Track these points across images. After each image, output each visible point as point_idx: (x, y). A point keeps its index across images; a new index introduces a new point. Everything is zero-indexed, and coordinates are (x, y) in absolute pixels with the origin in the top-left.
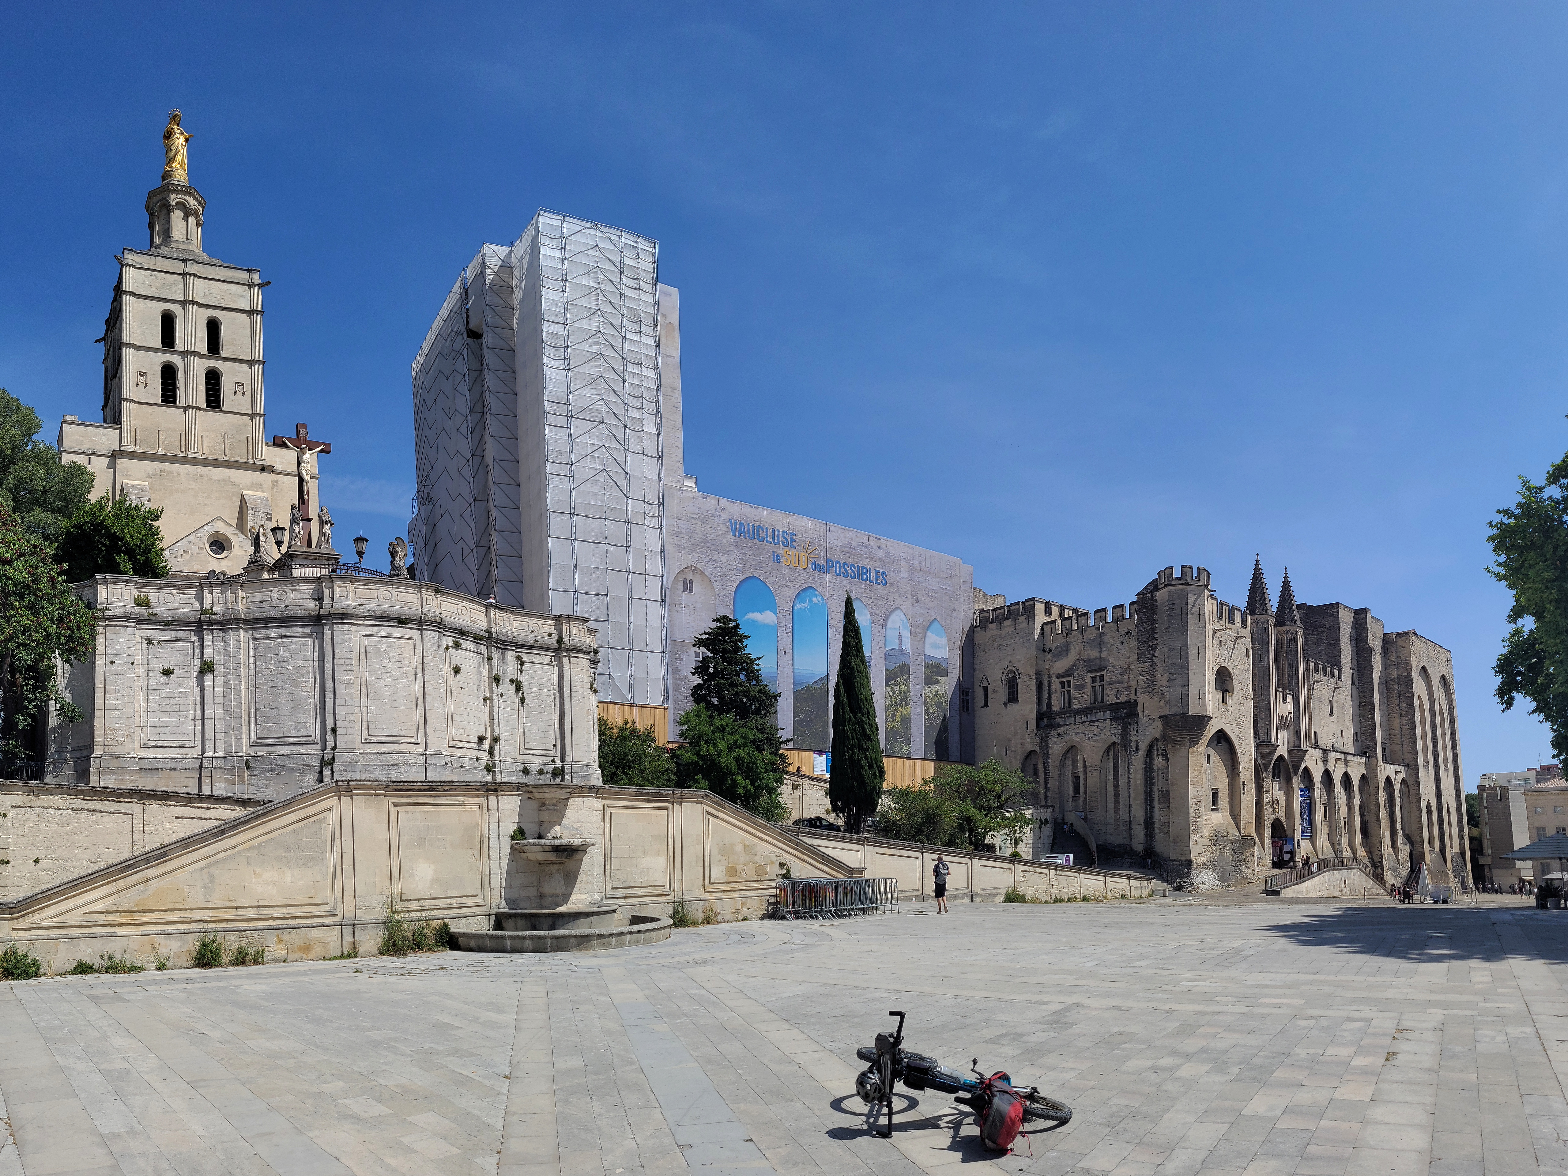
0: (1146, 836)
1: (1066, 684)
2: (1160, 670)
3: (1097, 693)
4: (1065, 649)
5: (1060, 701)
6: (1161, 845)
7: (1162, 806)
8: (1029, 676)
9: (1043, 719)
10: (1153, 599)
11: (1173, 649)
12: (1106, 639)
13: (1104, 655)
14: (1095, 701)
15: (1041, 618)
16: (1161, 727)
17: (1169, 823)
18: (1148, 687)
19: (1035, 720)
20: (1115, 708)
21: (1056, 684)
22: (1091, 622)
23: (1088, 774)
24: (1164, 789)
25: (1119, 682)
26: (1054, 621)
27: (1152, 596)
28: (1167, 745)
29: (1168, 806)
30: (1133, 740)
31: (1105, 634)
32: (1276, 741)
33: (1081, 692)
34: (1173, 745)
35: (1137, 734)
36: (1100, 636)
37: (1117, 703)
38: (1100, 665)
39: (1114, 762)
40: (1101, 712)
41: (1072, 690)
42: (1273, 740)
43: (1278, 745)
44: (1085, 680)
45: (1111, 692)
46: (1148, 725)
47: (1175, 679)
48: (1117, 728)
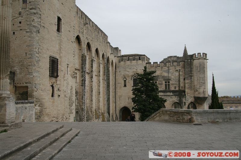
2: (195, 83)
3: (167, 86)
10: (191, 62)
12: (171, 71)
13: (170, 75)
14: (166, 89)
16: (194, 99)
18: (190, 87)
25: (175, 84)
26: (150, 63)
28: (196, 104)
31: (170, 69)
33: (161, 86)
34: (199, 105)
35: (185, 100)
36: (168, 70)
37: (175, 90)
38: (168, 78)
39: (175, 107)
40: (169, 92)
41: (158, 85)
44: (163, 82)
45: (173, 87)
46: (189, 98)
47: (202, 87)
48: (178, 98)
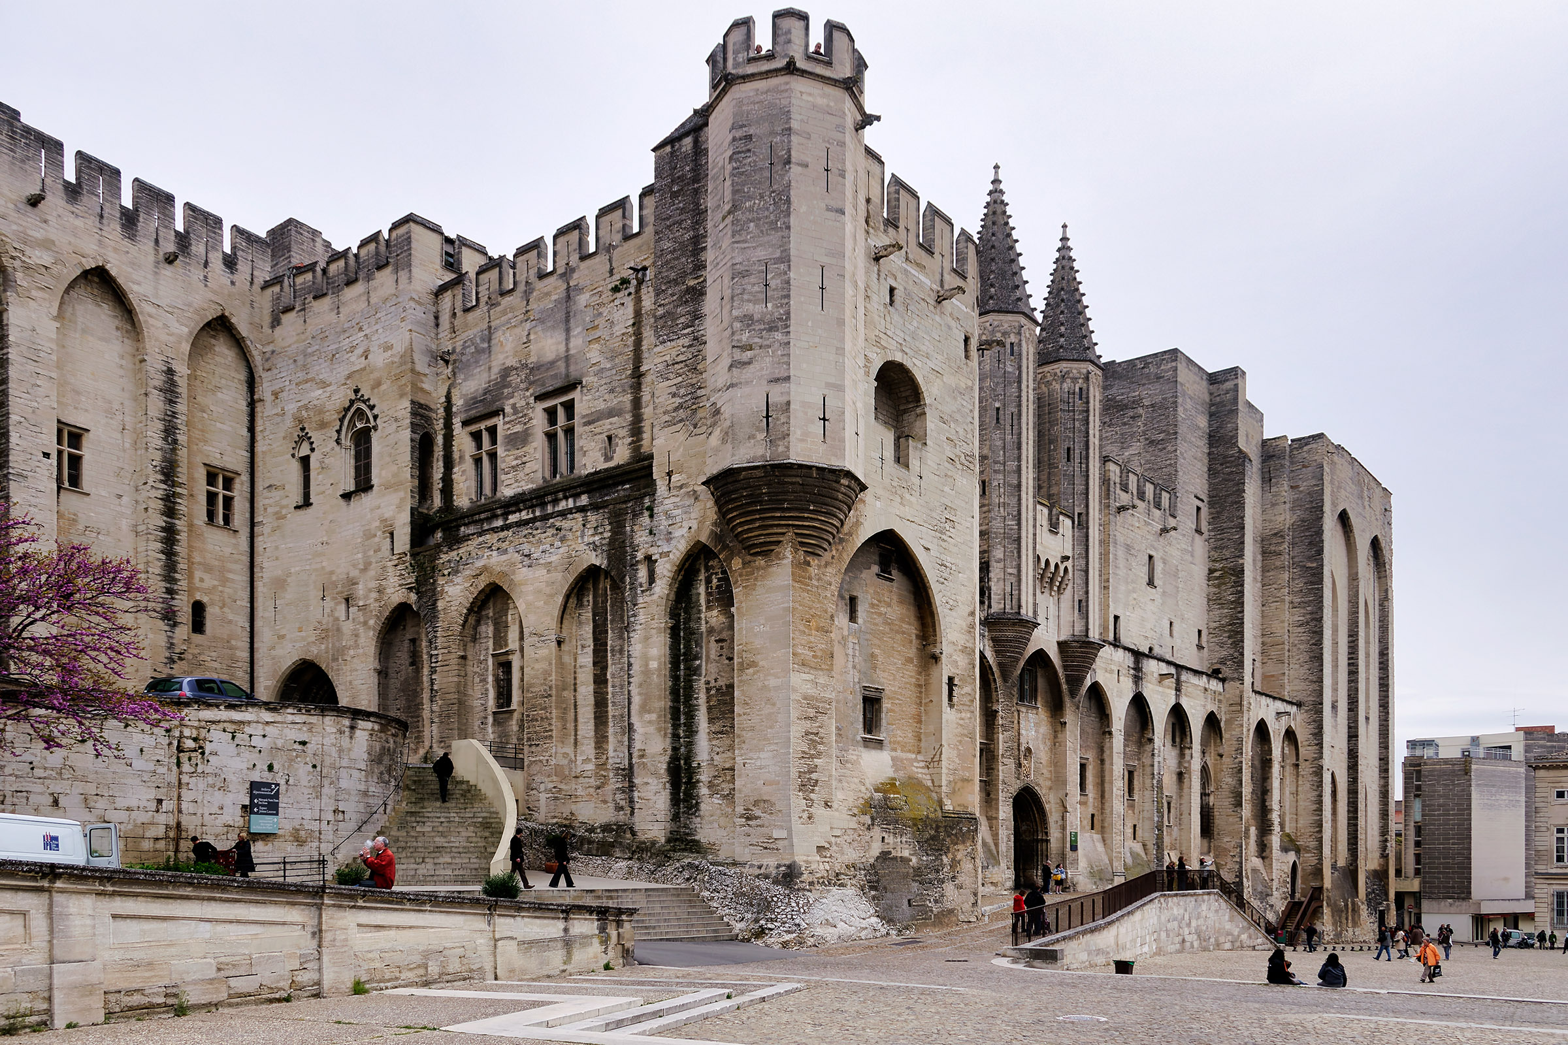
0: (675, 803)
1: (486, 437)
2: (711, 349)
3: (559, 446)
4: (485, 345)
5: (473, 484)
6: (712, 828)
7: (717, 727)
8: (396, 420)
9: (432, 532)
11: (745, 273)
12: (581, 300)
13: (575, 347)
14: (554, 472)
15: (428, 275)
16: (712, 515)
17: (732, 769)
18: (680, 406)
19: (408, 529)
20: (598, 483)
21: (463, 442)
22: (549, 262)
23: (528, 651)
24: (722, 682)
25: (611, 413)
26: (460, 279)
28: (730, 561)
29: (733, 727)
30: (640, 556)
31: (578, 290)
32: (1031, 614)
33: (519, 452)
34: (749, 558)
35: (650, 539)
36: (568, 297)
37: (606, 470)
38: (567, 376)
39: (594, 621)
40: (566, 498)
41: (501, 452)
42: (1023, 611)
43: (1036, 625)
44: (531, 419)
45: (593, 444)
46: (679, 511)
47: (749, 363)
48: (600, 530)
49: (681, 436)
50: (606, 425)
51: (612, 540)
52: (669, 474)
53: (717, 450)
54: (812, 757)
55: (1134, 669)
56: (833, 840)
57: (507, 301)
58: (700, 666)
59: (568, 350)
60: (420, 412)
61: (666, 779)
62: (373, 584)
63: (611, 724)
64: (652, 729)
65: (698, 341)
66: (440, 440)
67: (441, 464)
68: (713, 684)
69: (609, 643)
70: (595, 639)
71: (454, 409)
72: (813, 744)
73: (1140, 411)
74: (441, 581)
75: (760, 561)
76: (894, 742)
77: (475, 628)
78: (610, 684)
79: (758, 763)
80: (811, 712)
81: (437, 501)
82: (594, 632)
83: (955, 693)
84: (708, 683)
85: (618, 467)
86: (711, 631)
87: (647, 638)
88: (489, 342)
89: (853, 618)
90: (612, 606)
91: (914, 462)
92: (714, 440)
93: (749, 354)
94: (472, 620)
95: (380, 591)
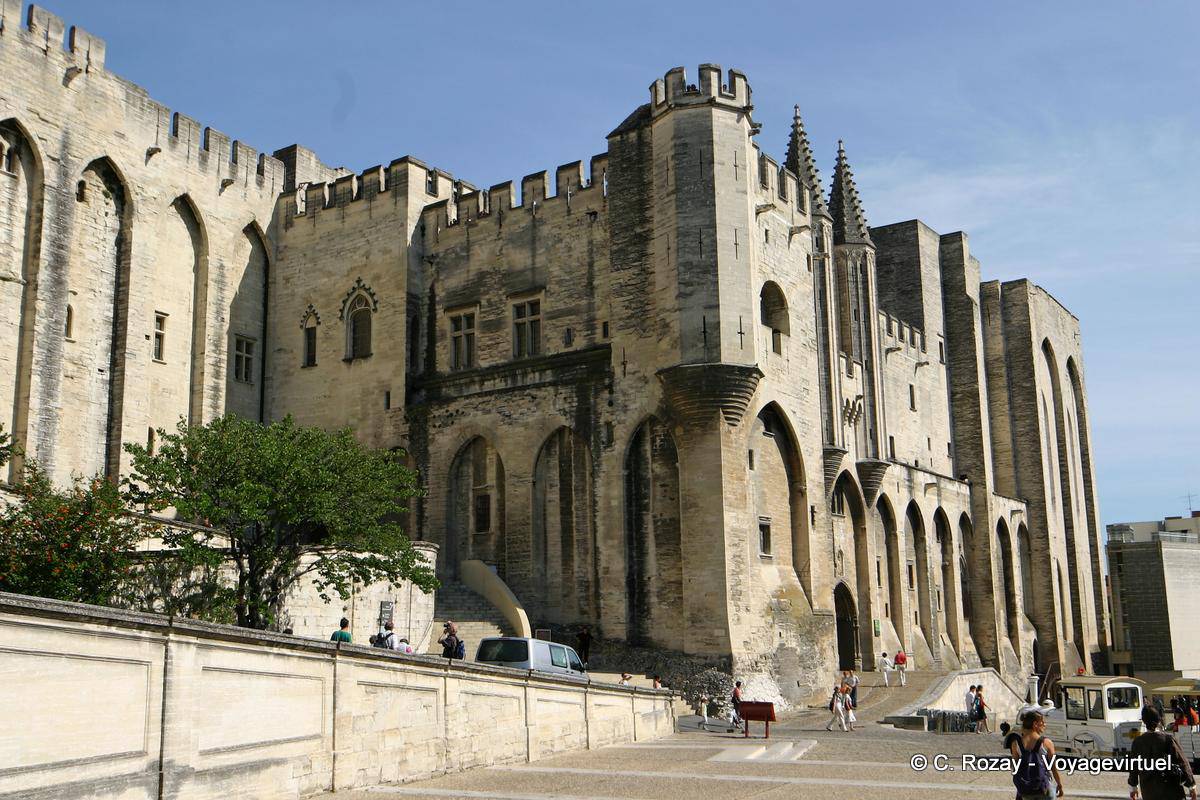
0: (632, 607)
1: (464, 323)
2: (659, 278)
3: (528, 333)
4: (464, 254)
5: (452, 355)
6: (662, 626)
7: (663, 550)
8: (394, 306)
9: (418, 389)
10: (643, 144)
11: (686, 234)
12: (545, 230)
13: (541, 260)
14: (521, 352)
15: (418, 199)
16: (659, 395)
17: (679, 583)
18: (632, 316)
19: (403, 391)
20: (561, 364)
21: (444, 321)
22: (515, 201)
23: (508, 489)
25: (570, 312)
26: (443, 204)
27: (640, 137)
28: (673, 427)
29: (677, 550)
30: (602, 421)
31: (543, 222)
32: (841, 445)
33: (495, 335)
34: (688, 428)
35: (610, 409)
36: (534, 226)
37: (567, 354)
38: (533, 282)
39: (560, 466)
40: (534, 372)
41: (477, 333)
42: (836, 443)
43: (845, 452)
44: (503, 311)
45: (555, 333)
46: (633, 391)
47: (691, 294)
48: (569, 400)
49: (634, 338)
50: (566, 320)
51: (579, 409)
52: (624, 364)
53: (666, 353)
54: (738, 573)
55: (908, 480)
56: (752, 636)
57: (482, 223)
58: (648, 504)
59: (534, 264)
60: (412, 300)
61: (625, 590)
62: (369, 431)
63: (575, 546)
64: (614, 552)
65: (645, 272)
66: (425, 321)
67: (425, 339)
68: (659, 517)
69: (574, 483)
70: (561, 481)
71: (437, 299)
72: (738, 564)
73: (893, 267)
74: (432, 431)
75: (697, 430)
76: (780, 558)
77: (458, 468)
78: (574, 515)
79: (701, 579)
80: (736, 541)
81: (422, 368)
82: (560, 476)
83: (815, 519)
84: (654, 517)
85: (576, 352)
86: (656, 478)
87: (608, 484)
88: (468, 252)
89: (751, 467)
90: (575, 456)
91: (784, 350)
92: (665, 344)
93: (691, 288)
94: (457, 461)
95: (377, 436)
